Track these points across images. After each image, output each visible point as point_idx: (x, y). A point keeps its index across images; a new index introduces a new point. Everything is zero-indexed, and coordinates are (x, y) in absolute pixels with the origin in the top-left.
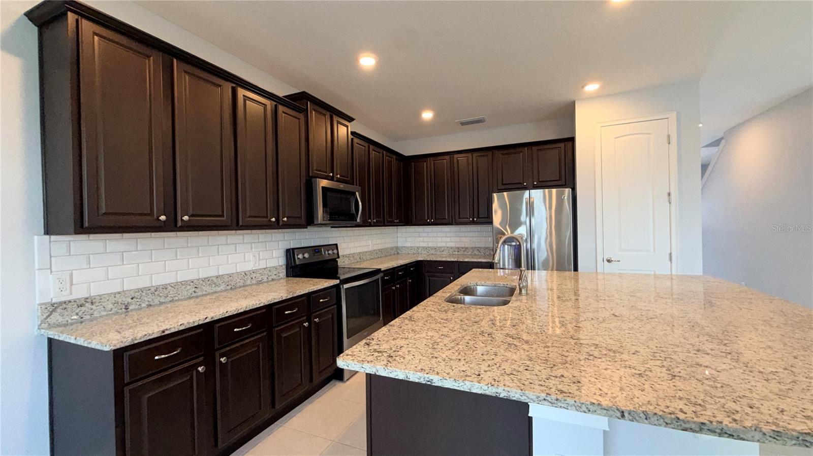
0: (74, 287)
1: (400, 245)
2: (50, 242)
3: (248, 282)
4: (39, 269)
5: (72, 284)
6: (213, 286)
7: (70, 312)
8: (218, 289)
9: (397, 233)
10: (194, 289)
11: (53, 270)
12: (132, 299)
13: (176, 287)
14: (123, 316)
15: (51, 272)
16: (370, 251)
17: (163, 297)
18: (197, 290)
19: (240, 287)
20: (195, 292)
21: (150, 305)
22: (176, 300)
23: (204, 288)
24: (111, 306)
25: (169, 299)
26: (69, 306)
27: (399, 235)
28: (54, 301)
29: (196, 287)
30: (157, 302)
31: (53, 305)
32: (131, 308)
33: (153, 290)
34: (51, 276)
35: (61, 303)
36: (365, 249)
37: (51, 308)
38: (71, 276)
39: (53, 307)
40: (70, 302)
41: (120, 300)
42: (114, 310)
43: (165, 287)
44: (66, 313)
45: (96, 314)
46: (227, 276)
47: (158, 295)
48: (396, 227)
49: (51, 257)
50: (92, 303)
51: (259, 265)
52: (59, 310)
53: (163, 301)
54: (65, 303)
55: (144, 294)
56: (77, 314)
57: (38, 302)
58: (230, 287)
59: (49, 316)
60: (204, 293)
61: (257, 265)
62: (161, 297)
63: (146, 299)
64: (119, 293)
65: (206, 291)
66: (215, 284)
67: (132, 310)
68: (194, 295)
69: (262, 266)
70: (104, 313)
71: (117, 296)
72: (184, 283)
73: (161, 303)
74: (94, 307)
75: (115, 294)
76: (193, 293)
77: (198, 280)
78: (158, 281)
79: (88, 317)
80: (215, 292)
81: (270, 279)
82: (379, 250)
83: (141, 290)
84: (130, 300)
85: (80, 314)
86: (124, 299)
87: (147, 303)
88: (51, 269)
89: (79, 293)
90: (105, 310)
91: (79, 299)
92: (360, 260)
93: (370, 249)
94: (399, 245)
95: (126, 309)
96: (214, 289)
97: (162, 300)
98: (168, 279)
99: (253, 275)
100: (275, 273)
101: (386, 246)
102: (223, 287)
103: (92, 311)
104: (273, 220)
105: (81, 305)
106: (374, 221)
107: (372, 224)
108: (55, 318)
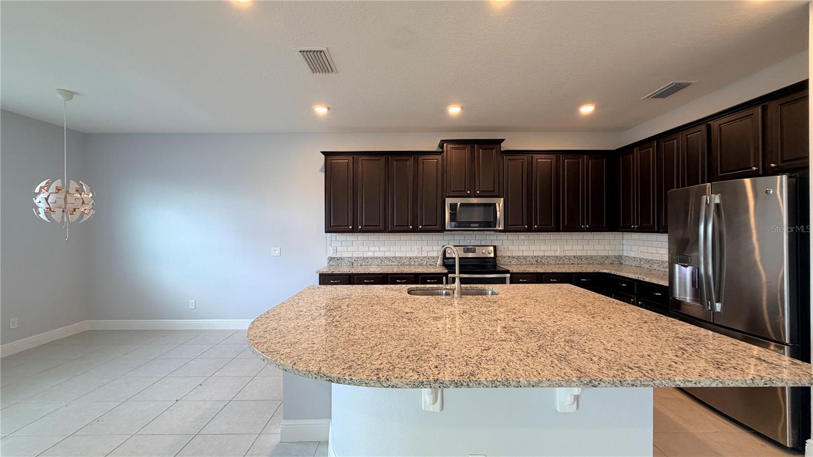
1: (624, 253)
2: (331, 235)
3: (413, 263)
4: (328, 245)
5: (336, 252)
7: (335, 261)
8: (394, 264)
9: (623, 239)
12: (355, 261)
13: (372, 259)
14: (352, 267)
15: (332, 246)
16: (557, 257)
19: (407, 265)
22: (372, 265)
24: (347, 262)
25: (369, 264)
27: (625, 242)
28: (332, 256)
29: (381, 260)
30: (364, 264)
32: (354, 264)
33: (362, 258)
34: (332, 248)
35: (333, 258)
36: (547, 254)
38: (336, 248)
39: (331, 259)
40: (335, 258)
41: (350, 261)
43: (367, 258)
45: (343, 263)
46: (399, 258)
47: (364, 261)
48: (622, 233)
49: (331, 241)
50: (341, 260)
51: (421, 254)
55: (359, 260)
56: (337, 262)
57: (328, 256)
58: (401, 263)
60: (386, 264)
61: (420, 254)
62: (366, 262)
64: (350, 257)
66: (392, 261)
69: (424, 254)
70: (345, 265)
72: (377, 258)
73: (366, 265)
77: (383, 257)
78: (366, 255)
79: (340, 264)
80: (392, 265)
81: (428, 264)
82: (574, 257)
83: (358, 258)
86: (352, 260)
87: (360, 263)
89: (339, 255)
91: (338, 257)
92: (536, 262)
93: (558, 254)
94: (623, 255)
95: (352, 264)
96: (392, 263)
97: (366, 264)
98: (370, 254)
99: (416, 260)
100: (433, 260)
102: (396, 263)
103: (341, 262)
104: (411, 227)
105: (338, 260)
106: (536, 226)
107: (533, 229)
108: (331, 263)
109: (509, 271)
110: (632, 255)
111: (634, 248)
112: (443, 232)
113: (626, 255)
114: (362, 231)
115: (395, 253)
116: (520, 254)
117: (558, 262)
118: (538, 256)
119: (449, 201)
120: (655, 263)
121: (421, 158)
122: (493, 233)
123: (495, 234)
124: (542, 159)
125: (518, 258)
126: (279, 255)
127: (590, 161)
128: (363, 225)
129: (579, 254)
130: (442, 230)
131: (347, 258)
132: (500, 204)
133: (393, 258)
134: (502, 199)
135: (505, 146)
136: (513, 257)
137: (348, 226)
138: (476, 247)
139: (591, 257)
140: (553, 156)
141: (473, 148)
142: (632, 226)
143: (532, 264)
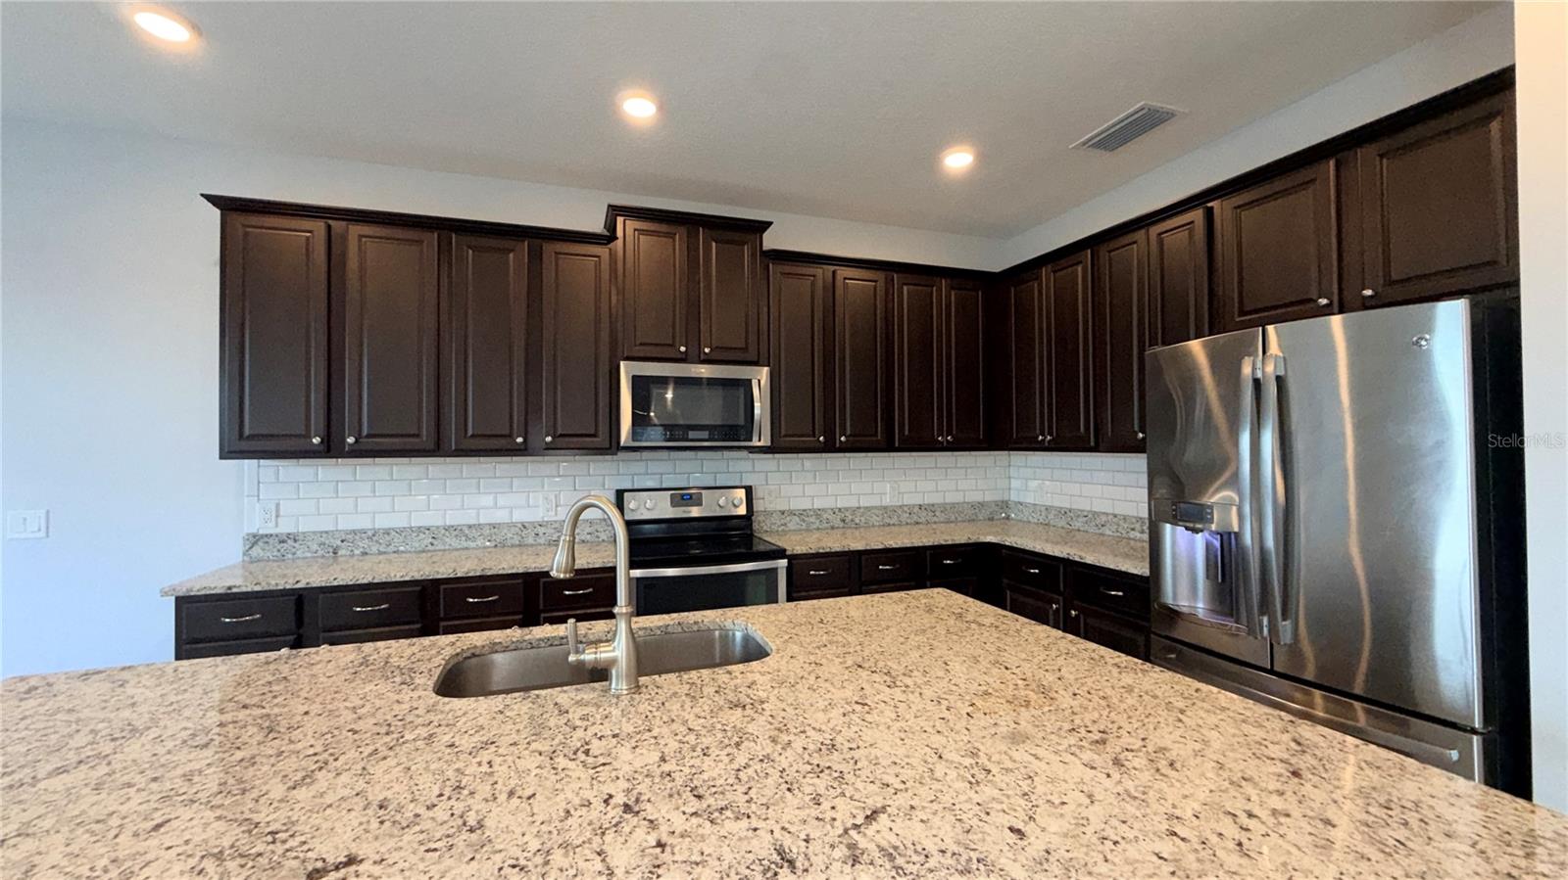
0: (279, 519)
1: (1014, 497)
2: (259, 466)
3: (530, 541)
4: (248, 496)
5: (277, 516)
6: (464, 538)
7: (271, 547)
9: (1010, 466)
10: (430, 540)
11: (261, 497)
12: (342, 541)
13: (403, 534)
14: (331, 561)
15: (259, 500)
16: (885, 508)
17: (384, 546)
18: (435, 543)
19: (512, 546)
20: (432, 544)
21: (366, 554)
22: (402, 552)
23: (447, 540)
24: (315, 547)
25: (392, 548)
26: (271, 541)
27: (1013, 472)
28: (261, 532)
29: (433, 538)
30: (374, 549)
31: (254, 536)
32: (340, 553)
33: (370, 533)
34: (258, 505)
35: (262, 536)
36: (865, 502)
37: (252, 540)
38: (278, 505)
39: (255, 539)
40: (271, 535)
41: (327, 542)
42: (320, 553)
43: (387, 532)
44: (267, 548)
45: (299, 554)
46: (488, 527)
47: (377, 541)
48: (1008, 452)
49: (259, 482)
50: (295, 541)
51: (556, 515)
52: (260, 543)
53: (384, 550)
54: (266, 536)
55: (357, 538)
56: (279, 551)
57: (243, 531)
58: (493, 544)
59: (251, 548)
60: (447, 547)
61: (553, 513)
62: (380, 544)
63: (360, 544)
64: (326, 532)
65: (450, 545)
66: (466, 536)
67: (341, 556)
68: (430, 547)
70: (309, 555)
71: (324, 535)
73: (380, 553)
74: (296, 545)
75: (322, 532)
76: (430, 546)
77: (438, 527)
78: (382, 522)
79: (290, 556)
80: (467, 548)
82: (920, 506)
83: (354, 532)
84: (339, 543)
85: (282, 550)
86: (332, 541)
87: (361, 550)
88: (258, 496)
89: (285, 527)
90: (309, 551)
91: (282, 534)
92: (842, 525)
93: (887, 501)
94: (1012, 499)
95: (335, 553)
96: (465, 544)
98: (398, 521)
99: (541, 530)
100: (588, 530)
101: (951, 498)
103: (294, 550)
104: (520, 440)
105: (283, 542)
106: (843, 439)
107: (838, 445)
108: (257, 551)
109: (785, 550)
110: (1030, 499)
111: (1033, 484)
112: (616, 454)
113: (1016, 500)
114: (357, 453)
115: (478, 515)
116: (805, 504)
117: (888, 521)
118: (847, 509)
119: (626, 371)
120: (1078, 516)
121: (549, 248)
122: (744, 454)
123: (748, 459)
124: (853, 281)
125: (802, 514)
126: (42, 534)
127: (953, 293)
128: (365, 432)
129: (928, 500)
130: (611, 446)
131: (314, 533)
132: (761, 377)
133: (470, 527)
134: (766, 370)
135: (771, 241)
136: (792, 513)
137: (308, 436)
138: (703, 492)
139: (953, 505)
140: (880, 276)
141: (692, 237)
142: (1040, 438)
143: (833, 528)
